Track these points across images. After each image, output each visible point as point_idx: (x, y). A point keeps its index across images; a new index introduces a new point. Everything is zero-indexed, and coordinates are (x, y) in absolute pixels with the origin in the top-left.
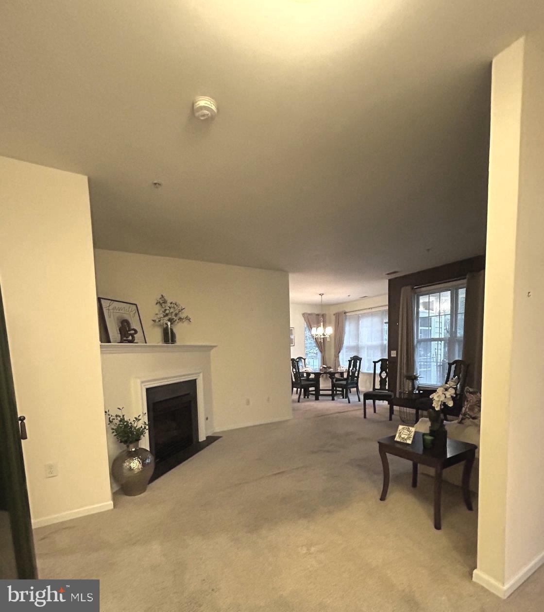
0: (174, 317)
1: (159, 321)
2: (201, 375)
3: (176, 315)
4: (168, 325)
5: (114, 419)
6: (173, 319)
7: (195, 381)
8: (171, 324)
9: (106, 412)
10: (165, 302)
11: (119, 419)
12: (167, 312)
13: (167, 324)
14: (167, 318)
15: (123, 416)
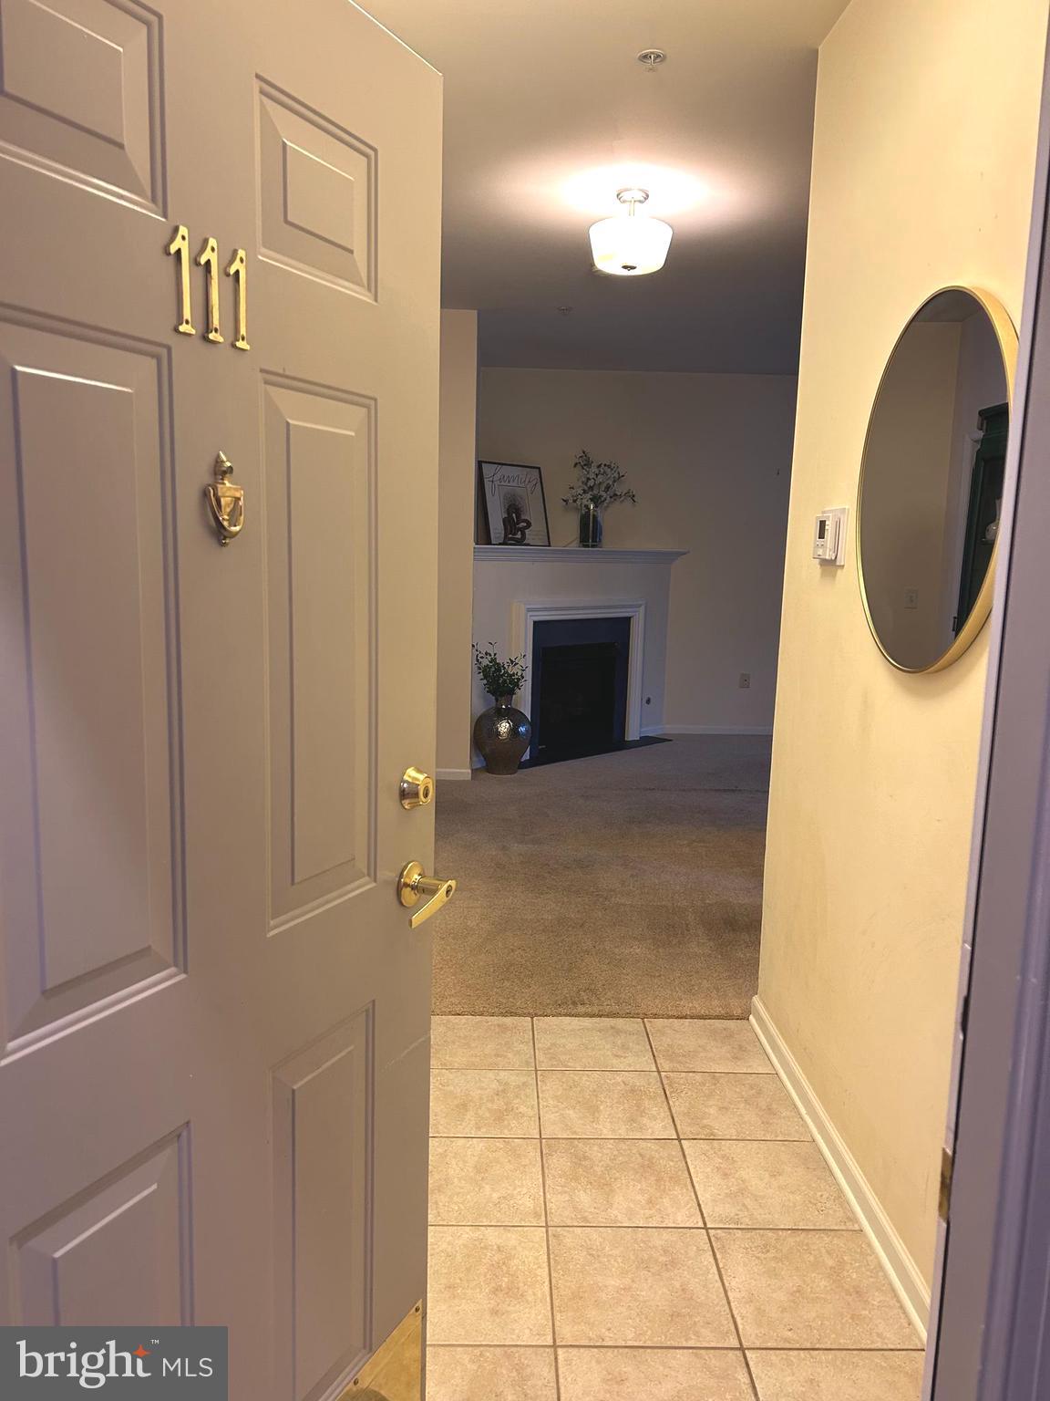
0: (603, 494)
1: (575, 501)
2: (642, 610)
3: (608, 488)
4: (589, 509)
5: (482, 658)
6: (601, 496)
7: (627, 620)
8: (596, 506)
9: (473, 646)
10: (588, 464)
11: (489, 658)
12: (591, 483)
13: (587, 507)
14: (589, 496)
15: (495, 655)
